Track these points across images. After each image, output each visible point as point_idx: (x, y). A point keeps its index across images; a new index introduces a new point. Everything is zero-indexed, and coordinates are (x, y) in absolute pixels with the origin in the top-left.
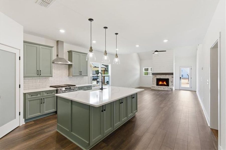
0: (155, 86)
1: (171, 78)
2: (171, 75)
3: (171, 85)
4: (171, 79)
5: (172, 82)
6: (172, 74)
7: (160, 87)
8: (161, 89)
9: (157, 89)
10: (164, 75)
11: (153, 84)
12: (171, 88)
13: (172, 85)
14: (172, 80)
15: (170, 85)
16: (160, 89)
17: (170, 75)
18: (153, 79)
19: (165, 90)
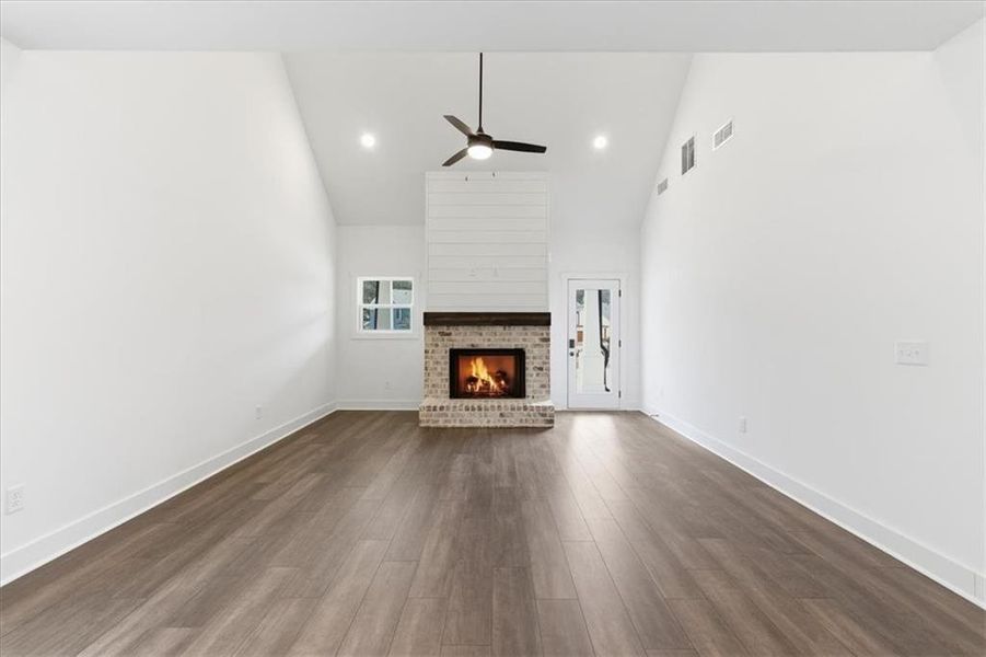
0: (445, 401)
1: (535, 346)
2: (538, 329)
3: (537, 385)
4: (536, 351)
5: (541, 369)
6: (543, 320)
7: (480, 409)
8: (485, 424)
9: (458, 425)
10: (499, 329)
11: (431, 388)
12: (545, 408)
13: (543, 386)
14: (540, 358)
15: (529, 391)
16: (479, 421)
17: (531, 329)
18: (429, 355)
19: (508, 424)
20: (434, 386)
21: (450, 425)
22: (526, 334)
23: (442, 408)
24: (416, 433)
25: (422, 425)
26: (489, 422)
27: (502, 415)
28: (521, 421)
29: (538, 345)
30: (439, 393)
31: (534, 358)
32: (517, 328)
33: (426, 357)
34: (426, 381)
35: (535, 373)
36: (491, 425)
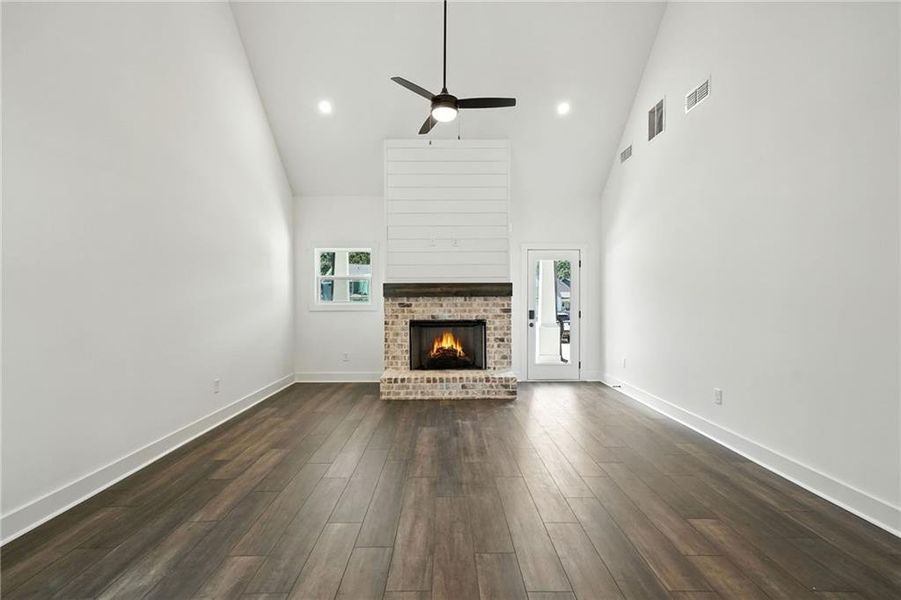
0: (405, 372)
1: (497, 316)
2: (499, 300)
3: (498, 357)
4: (497, 322)
5: (502, 340)
6: (504, 290)
7: (441, 380)
8: (446, 396)
9: (419, 397)
10: (460, 300)
11: (391, 360)
12: (507, 380)
13: (504, 357)
14: (501, 329)
15: (490, 362)
16: (441, 393)
17: (492, 300)
18: (389, 326)
19: (469, 396)
20: (394, 357)
21: (411, 397)
22: (487, 305)
23: (403, 380)
24: (377, 406)
25: (383, 397)
26: (450, 393)
27: (463, 387)
28: (483, 393)
29: (500, 316)
30: (400, 365)
31: (495, 329)
32: (477, 299)
33: (386, 329)
34: (386, 352)
35: (496, 345)
36: (453, 397)
